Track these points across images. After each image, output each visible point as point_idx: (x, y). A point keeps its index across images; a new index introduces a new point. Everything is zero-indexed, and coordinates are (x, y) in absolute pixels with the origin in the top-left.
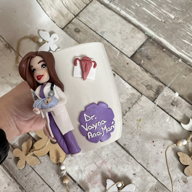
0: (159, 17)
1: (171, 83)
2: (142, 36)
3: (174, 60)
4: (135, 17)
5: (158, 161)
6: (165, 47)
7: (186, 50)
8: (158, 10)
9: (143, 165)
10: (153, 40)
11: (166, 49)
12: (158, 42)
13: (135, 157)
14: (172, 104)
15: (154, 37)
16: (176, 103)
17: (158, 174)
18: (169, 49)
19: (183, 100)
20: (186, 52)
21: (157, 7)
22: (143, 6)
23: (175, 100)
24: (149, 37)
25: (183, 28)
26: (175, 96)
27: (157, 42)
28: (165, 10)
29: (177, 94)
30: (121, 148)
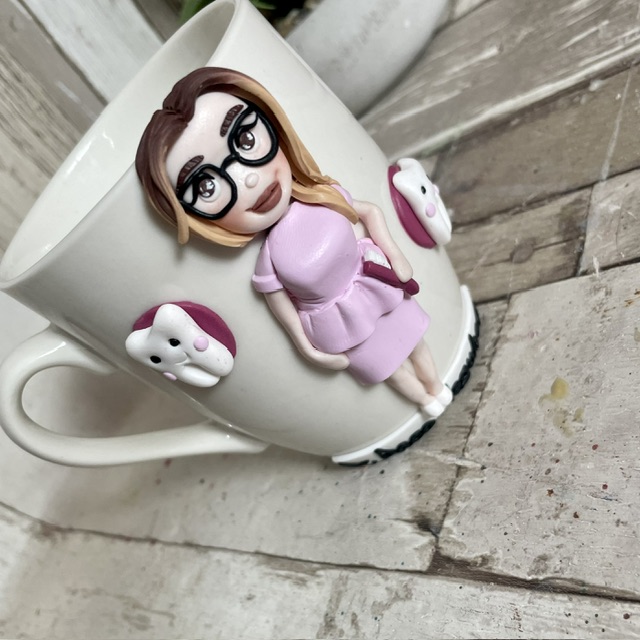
1: (608, 161)
6: (512, 118)
7: (594, 51)
11: (520, 116)
12: (480, 131)
18: (531, 105)
20: (601, 53)
27: (477, 136)
30: (528, 593)
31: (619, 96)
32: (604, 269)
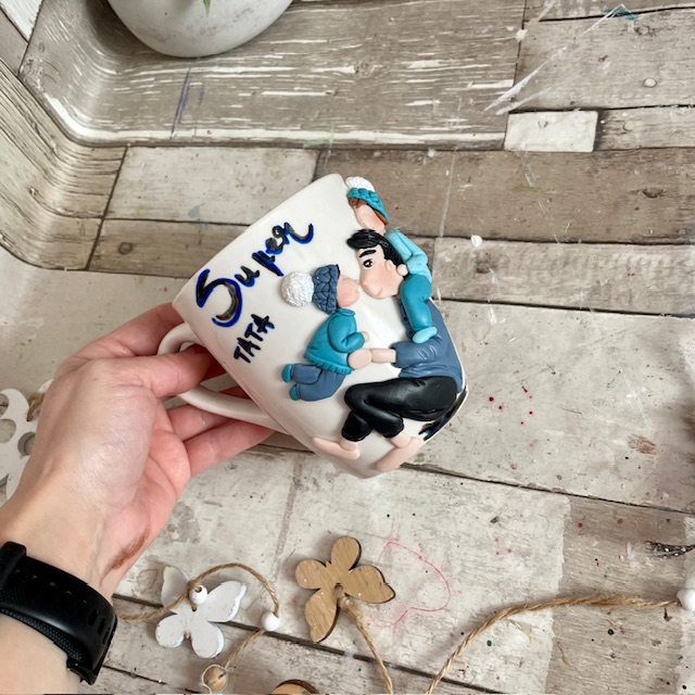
0: (315, 90)
1: (443, 223)
2: (299, 157)
3: (416, 161)
4: (254, 126)
5: (536, 441)
6: (374, 147)
7: (430, 122)
8: (304, 76)
9: (502, 481)
10: (333, 150)
11: (380, 150)
12: (350, 147)
13: (469, 474)
14: (480, 271)
15: (331, 142)
16: (487, 262)
17: (559, 477)
18: (388, 145)
19: (503, 245)
20: (434, 126)
21: (296, 72)
22: (262, 90)
23: (482, 256)
24: (320, 150)
25: (392, 79)
26: (473, 246)
27: (347, 150)
28: (322, 66)
29: (477, 240)
30: (415, 472)
31: (447, 173)
32: (443, 299)
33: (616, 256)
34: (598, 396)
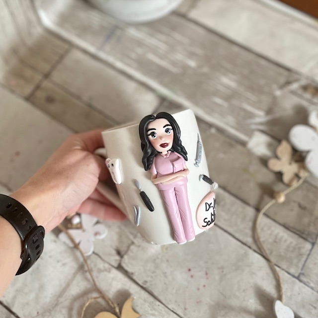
3: (204, 131)
5: (200, 301)
9: (178, 313)
10: (168, 103)
13: (164, 301)
15: (170, 99)
30: (140, 288)
33: (273, 228)
34: (237, 294)
